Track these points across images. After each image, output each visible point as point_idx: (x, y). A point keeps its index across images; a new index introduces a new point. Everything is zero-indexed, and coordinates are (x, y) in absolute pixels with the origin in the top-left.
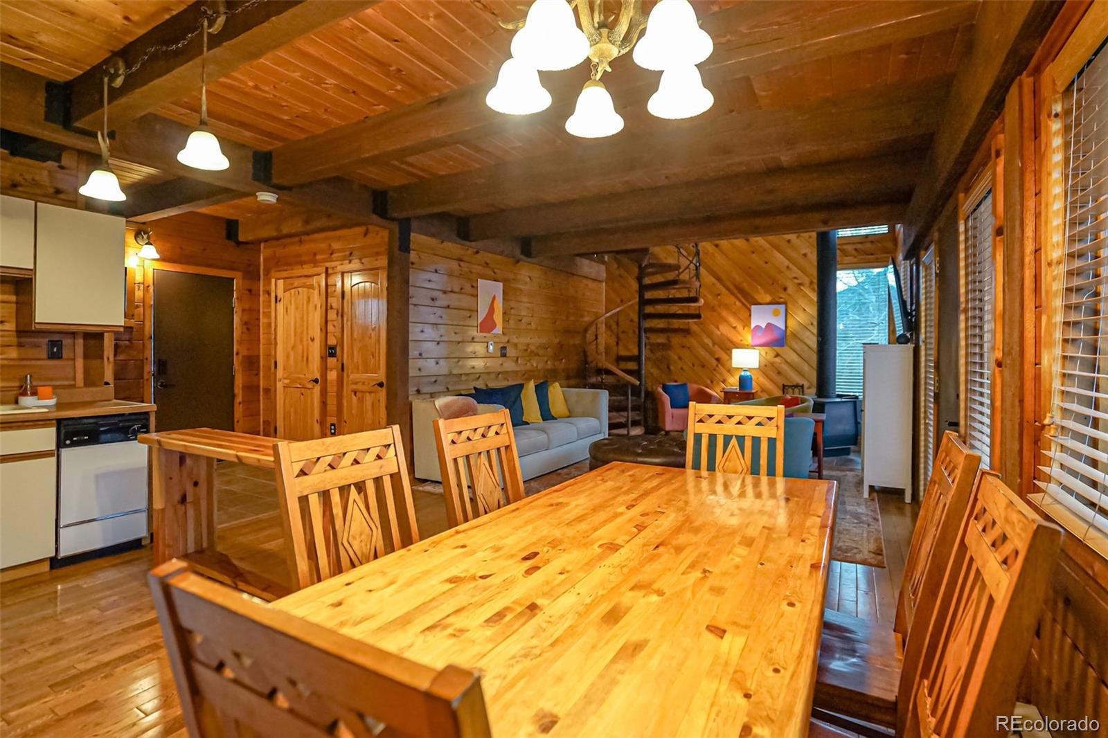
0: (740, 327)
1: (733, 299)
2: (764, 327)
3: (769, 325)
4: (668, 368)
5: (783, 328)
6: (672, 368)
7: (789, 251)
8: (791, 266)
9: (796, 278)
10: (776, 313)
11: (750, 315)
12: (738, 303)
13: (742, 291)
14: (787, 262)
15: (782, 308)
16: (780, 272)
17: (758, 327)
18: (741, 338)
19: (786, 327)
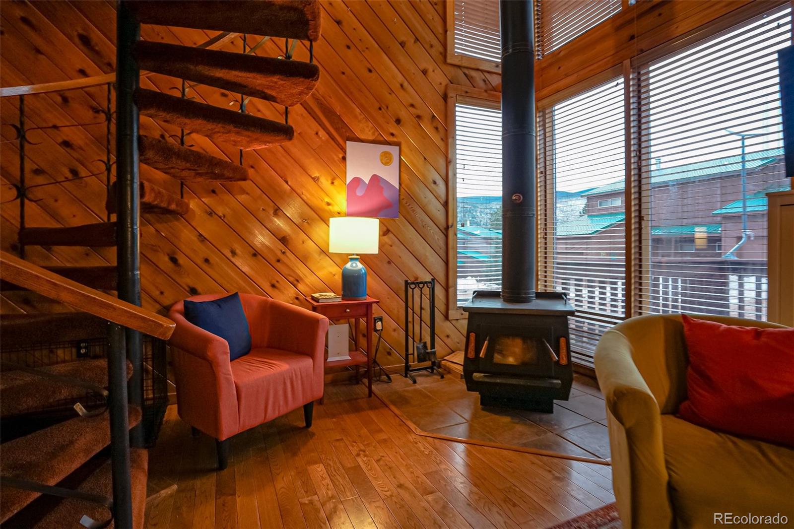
0: (325, 182)
1: (315, 125)
2: (367, 182)
3: (375, 178)
4: (174, 260)
5: (397, 186)
6: (182, 260)
7: (403, 59)
8: (406, 84)
9: (412, 106)
10: (386, 159)
11: (344, 158)
12: (322, 133)
13: (329, 112)
14: (400, 78)
15: (394, 150)
16: (391, 92)
17: (357, 181)
18: (327, 200)
19: (400, 184)
